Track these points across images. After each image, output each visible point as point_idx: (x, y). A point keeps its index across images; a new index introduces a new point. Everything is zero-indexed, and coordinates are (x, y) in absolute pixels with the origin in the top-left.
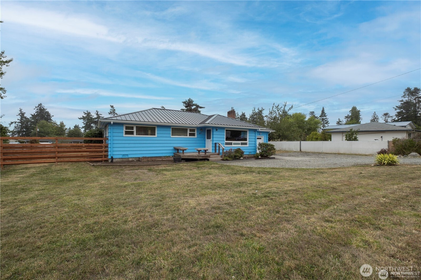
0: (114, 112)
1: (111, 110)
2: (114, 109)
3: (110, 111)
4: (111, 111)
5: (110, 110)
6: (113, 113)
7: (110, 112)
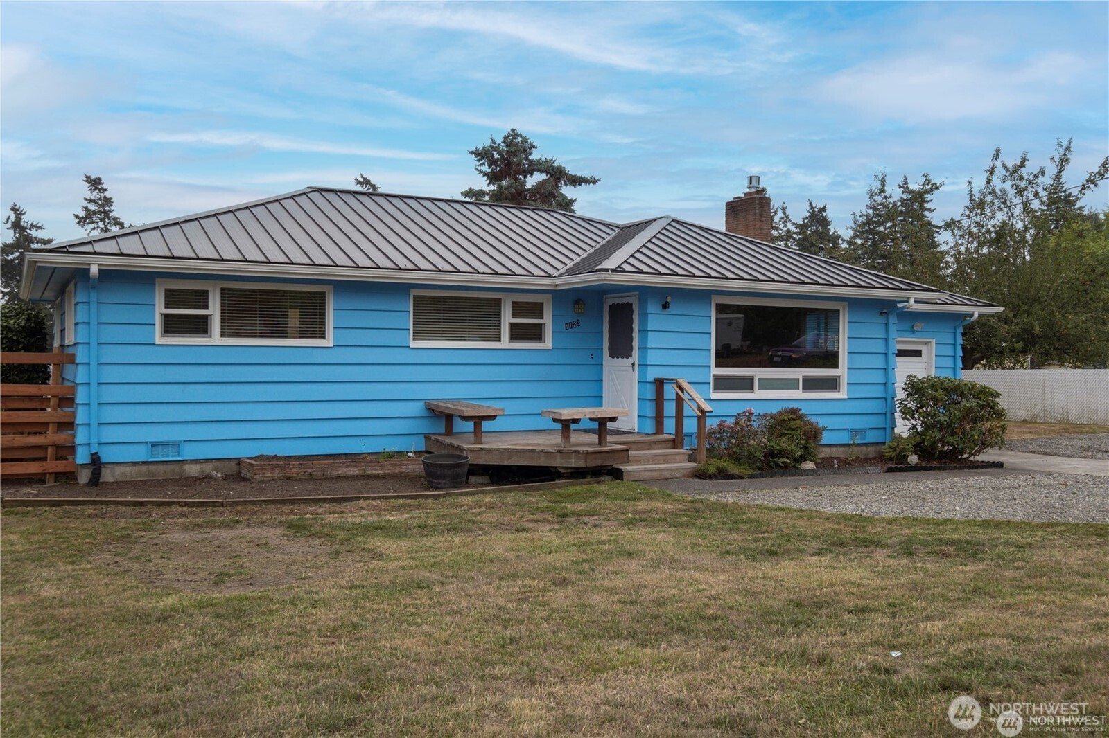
0: (106, 213)
1: (91, 201)
2: (108, 194)
3: (86, 209)
4: (92, 207)
5: (85, 204)
6: (102, 220)
7: (82, 214)
